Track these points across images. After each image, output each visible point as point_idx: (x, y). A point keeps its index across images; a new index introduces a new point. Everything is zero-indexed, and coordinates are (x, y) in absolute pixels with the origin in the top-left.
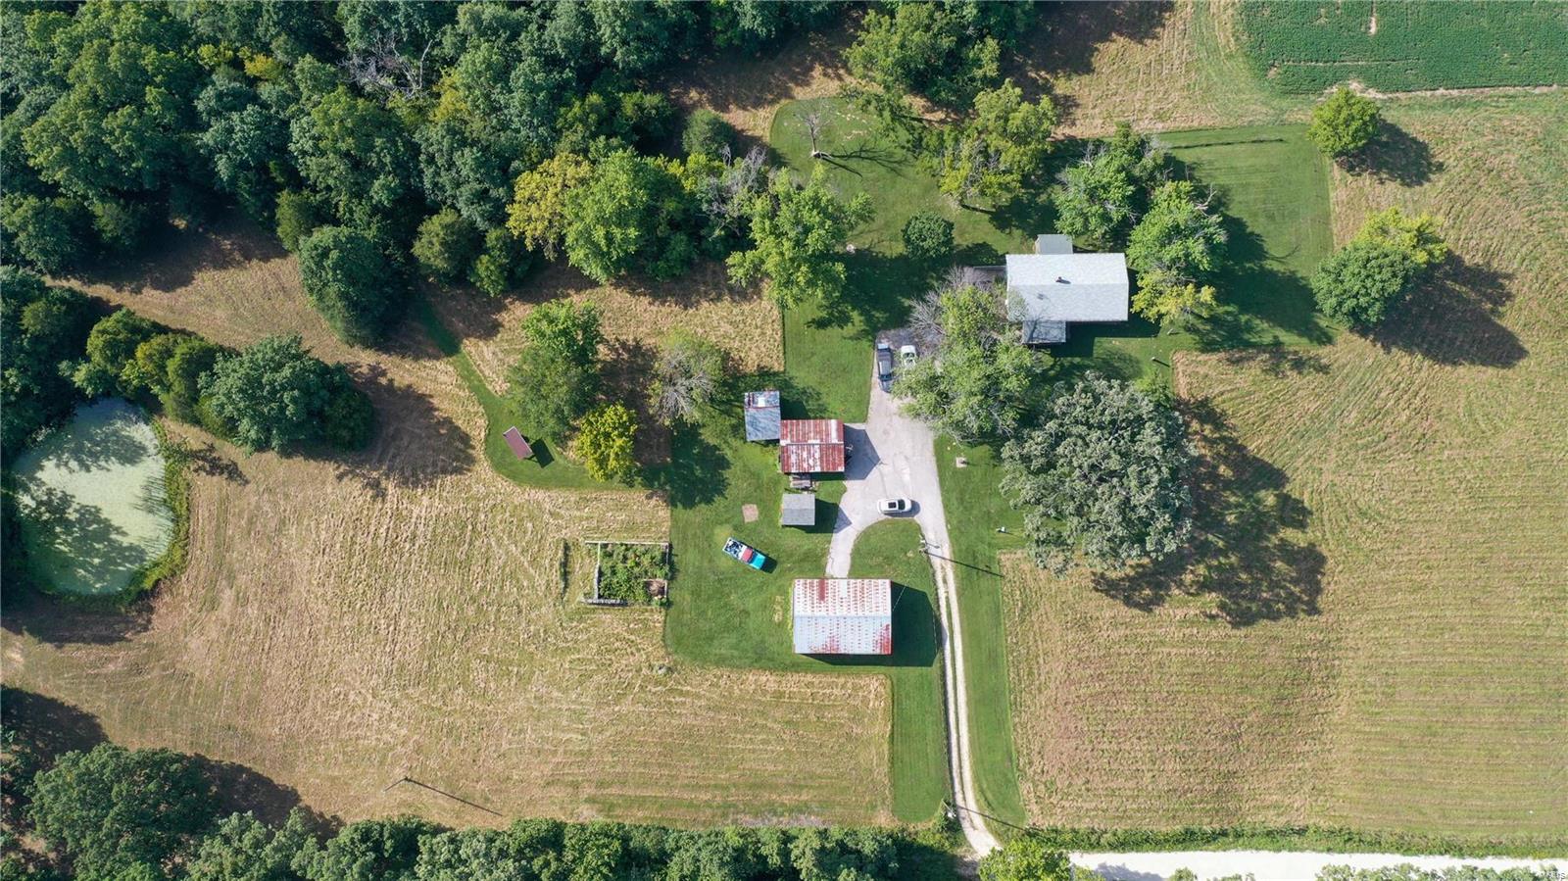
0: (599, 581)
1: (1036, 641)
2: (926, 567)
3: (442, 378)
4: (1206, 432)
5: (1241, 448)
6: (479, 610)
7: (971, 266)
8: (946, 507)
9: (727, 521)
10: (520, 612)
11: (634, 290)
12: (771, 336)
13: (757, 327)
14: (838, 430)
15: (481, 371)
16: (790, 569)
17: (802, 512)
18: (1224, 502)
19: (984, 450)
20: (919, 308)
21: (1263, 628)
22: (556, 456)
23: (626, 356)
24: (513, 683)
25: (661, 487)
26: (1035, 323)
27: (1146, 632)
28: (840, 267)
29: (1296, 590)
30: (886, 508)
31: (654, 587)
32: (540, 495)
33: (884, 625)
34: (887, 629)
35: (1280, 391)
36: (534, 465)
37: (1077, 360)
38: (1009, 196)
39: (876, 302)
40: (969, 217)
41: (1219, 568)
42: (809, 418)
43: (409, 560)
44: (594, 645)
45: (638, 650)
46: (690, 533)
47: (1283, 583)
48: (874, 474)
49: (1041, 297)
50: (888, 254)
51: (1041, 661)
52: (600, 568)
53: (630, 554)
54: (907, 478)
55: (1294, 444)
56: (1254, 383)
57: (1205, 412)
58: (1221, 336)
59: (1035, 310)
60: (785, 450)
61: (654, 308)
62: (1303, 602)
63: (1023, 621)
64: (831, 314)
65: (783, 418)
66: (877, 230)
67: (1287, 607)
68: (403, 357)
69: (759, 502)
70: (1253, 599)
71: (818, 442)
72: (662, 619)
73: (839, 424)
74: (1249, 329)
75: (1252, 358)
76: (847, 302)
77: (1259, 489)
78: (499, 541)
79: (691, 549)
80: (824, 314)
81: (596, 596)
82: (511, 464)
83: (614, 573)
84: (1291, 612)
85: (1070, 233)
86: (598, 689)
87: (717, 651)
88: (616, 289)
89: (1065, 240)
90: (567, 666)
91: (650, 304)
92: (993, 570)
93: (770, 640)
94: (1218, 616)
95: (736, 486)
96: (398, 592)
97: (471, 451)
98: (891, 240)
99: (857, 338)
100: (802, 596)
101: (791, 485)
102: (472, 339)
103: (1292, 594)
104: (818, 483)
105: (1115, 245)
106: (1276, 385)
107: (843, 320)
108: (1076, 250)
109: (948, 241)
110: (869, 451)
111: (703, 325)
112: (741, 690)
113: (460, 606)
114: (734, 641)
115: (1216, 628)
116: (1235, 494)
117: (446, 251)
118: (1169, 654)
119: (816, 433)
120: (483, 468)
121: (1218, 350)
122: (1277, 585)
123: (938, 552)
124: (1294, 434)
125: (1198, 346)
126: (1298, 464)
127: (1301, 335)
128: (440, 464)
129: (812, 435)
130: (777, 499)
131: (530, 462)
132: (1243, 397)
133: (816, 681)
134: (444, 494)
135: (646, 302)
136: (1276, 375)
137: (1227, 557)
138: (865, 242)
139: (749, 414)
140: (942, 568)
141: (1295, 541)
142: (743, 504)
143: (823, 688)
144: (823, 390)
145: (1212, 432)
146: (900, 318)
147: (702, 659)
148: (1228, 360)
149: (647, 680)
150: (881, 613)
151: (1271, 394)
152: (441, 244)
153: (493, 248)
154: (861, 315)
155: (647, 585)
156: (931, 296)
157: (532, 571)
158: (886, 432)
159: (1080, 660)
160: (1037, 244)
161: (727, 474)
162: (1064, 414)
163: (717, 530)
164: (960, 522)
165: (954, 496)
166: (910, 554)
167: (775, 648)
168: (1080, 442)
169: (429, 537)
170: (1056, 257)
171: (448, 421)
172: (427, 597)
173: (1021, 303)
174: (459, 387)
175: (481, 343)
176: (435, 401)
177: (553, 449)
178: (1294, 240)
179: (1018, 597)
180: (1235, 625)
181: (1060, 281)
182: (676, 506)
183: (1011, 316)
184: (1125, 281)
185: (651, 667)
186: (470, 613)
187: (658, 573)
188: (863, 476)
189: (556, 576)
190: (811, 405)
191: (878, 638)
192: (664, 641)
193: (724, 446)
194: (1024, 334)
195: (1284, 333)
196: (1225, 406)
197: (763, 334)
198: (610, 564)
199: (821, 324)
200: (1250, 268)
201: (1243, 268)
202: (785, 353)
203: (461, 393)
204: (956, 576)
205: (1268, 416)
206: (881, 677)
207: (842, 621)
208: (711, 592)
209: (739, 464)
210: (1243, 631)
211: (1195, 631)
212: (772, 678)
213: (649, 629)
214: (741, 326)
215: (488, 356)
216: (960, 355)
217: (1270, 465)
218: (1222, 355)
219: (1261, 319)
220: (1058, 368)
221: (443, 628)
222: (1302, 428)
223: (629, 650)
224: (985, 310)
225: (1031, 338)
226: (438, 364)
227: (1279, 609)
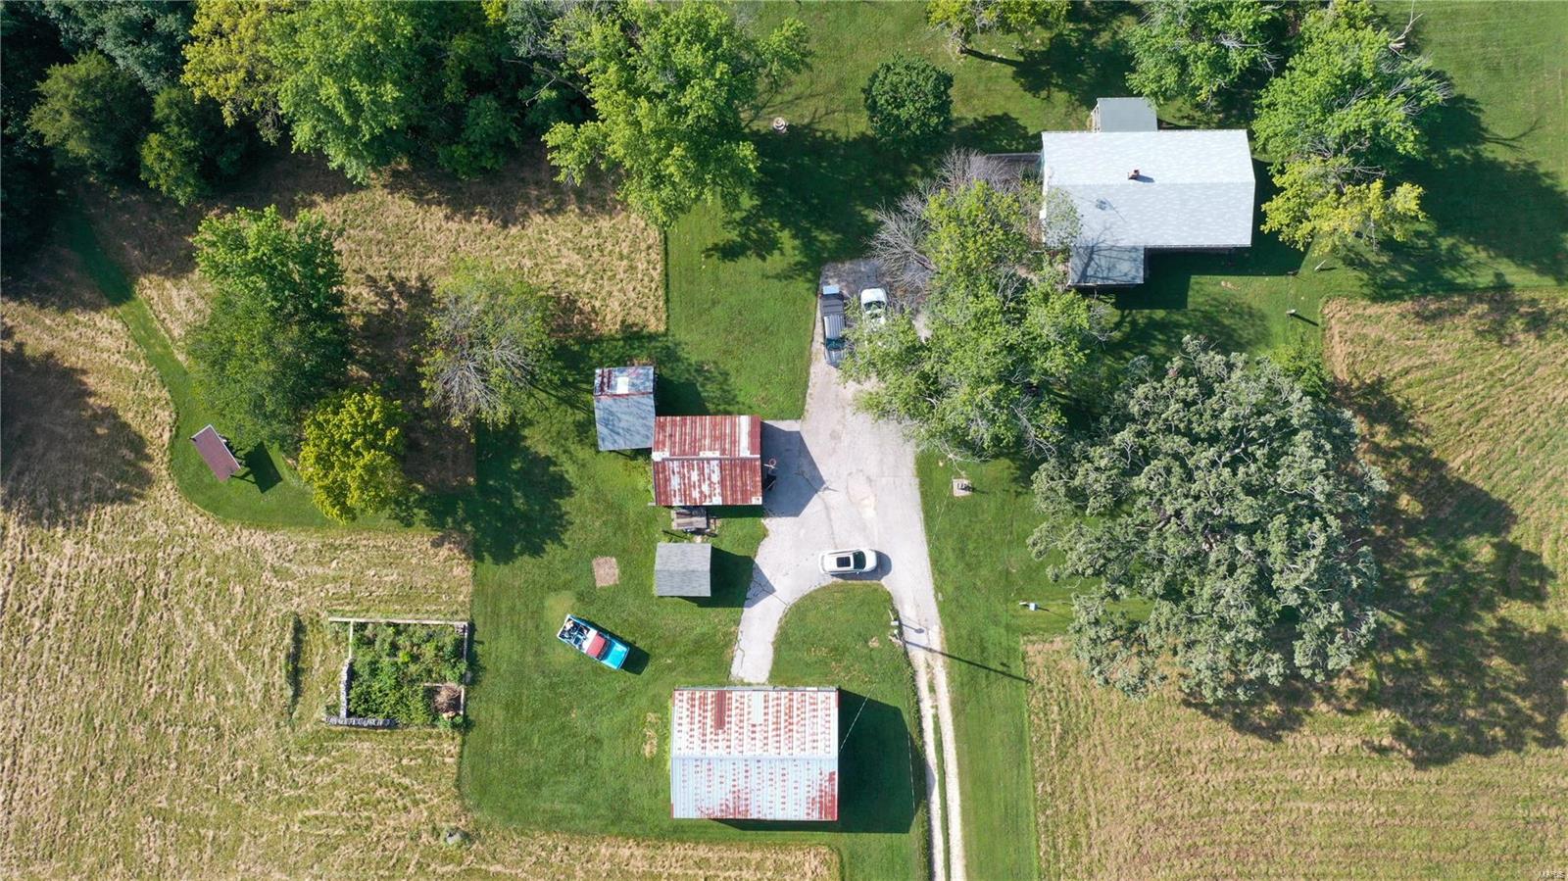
0: (349, 688)
1: (1085, 790)
2: (902, 666)
3: (105, 341)
4: (1379, 439)
5: (1438, 465)
6: (153, 733)
7: (984, 151)
8: (936, 562)
9: (566, 586)
10: (220, 737)
11: (421, 195)
12: (646, 272)
13: (621, 257)
14: (751, 435)
15: (168, 331)
16: (671, 668)
17: (688, 575)
18: (1406, 555)
19: (1003, 467)
20: (892, 225)
21: (1467, 768)
22: (284, 472)
23: (403, 305)
24: (206, 857)
25: (458, 526)
26: (1091, 251)
27: (1271, 775)
28: (746, 150)
29: (1524, 704)
30: (833, 566)
31: (442, 698)
32: (257, 539)
33: (826, 773)
34: (831, 779)
35: (1506, 367)
36: (249, 487)
37: (1159, 314)
38: (1047, 35)
39: (821, 216)
40: (979, 69)
41: (1397, 668)
42: (704, 412)
43: (40, 646)
44: (341, 794)
45: (416, 803)
46: (504, 606)
47: (1503, 693)
48: (814, 507)
49: (1102, 205)
50: (842, 133)
51: (1093, 824)
52: (351, 665)
53: (402, 640)
54: (869, 513)
55: (1528, 458)
56: (1462, 354)
57: (1380, 405)
58: (1407, 273)
59: (1092, 228)
60: (660, 468)
61: (453, 226)
62: (1536, 726)
63: (1063, 756)
64: (745, 236)
65: (659, 413)
66: (824, 94)
67: (1509, 733)
68: (42, 307)
69: (623, 555)
70: (1452, 720)
71: (717, 454)
72: (454, 750)
73: (753, 424)
74: (1454, 261)
75: (1458, 312)
76: (772, 215)
77: (1466, 534)
78: (187, 614)
79: (505, 632)
80: (733, 235)
81: (343, 713)
82: (210, 487)
83: (374, 672)
84: (1516, 743)
85: (1154, 94)
86: (348, 868)
87: (548, 806)
88: (391, 193)
89: (1144, 108)
90: (296, 828)
91: (447, 218)
92: (1014, 672)
93: (636, 789)
94: (1392, 749)
95: (583, 527)
96: (20, 701)
97: (146, 465)
98: (846, 110)
99: (785, 276)
100: (685, 721)
101: (674, 526)
102: (154, 277)
103: (1518, 711)
104: (719, 522)
105: (1227, 118)
106: (1500, 357)
107: (765, 246)
108: (1162, 125)
109: (943, 107)
110: (806, 469)
111: (532, 254)
112: (587, 872)
113: (122, 725)
114: (576, 788)
115: (1389, 769)
116: (1425, 544)
117: (86, 126)
118: (1309, 812)
119: (714, 438)
120: (166, 494)
121: (1399, 298)
122: (1494, 696)
123: (922, 639)
124: (1529, 441)
125: (1366, 290)
126: (1532, 493)
127: (1542, 271)
128: (95, 485)
129: (707, 442)
130: (650, 552)
131: (243, 483)
132: (1443, 377)
133: (713, 856)
134: (100, 536)
135: (441, 215)
136: (1500, 341)
137: (1409, 649)
138: (803, 115)
139: (601, 405)
140: (928, 666)
141: (1525, 624)
142: (594, 555)
143: (726, 868)
144: (731, 365)
145: (1388, 437)
146: (857, 243)
147: (521, 819)
148: (1417, 314)
149: (430, 854)
150: (820, 752)
151: (1491, 374)
152: (73, 114)
153: (167, 120)
154: (794, 237)
155: (431, 693)
156: (911, 203)
157: (241, 668)
158: (835, 436)
159: (1159, 822)
160: (1095, 116)
161: (566, 505)
162: (1146, 414)
163: (551, 601)
164: (957, 588)
165: (949, 546)
166: (874, 643)
167: (646, 802)
168: (1177, 469)
169: (72, 609)
170: (1130, 136)
171: (110, 414)
172: (68, 709)
173: (1070, 215)
174: (131, 356)
175: (168, 284)
176: (91, 381)
177: (280, 461)
178: (1533, 108)
179: (1054, 716)
180: (1421, 764)
181: (1136, 177)
182: (481, 559)
183: (1051, 238)
184: (1249, 178)
185: (436, 832)
186: (138, 738)
187: (448, 674)
188: (795, 510)
189: (280, 677)
190: (710, 391)
191: (815, 794)
192: (458, 787)
193: (563, 458)
194: (1072, 270)
195: (1513, 268)
196: (1412, 393)
197: (632, 268)
198: (368, 659)
199: (729, 252)
200: (1458, 158)
201: (1446, 159)
202: (667, 301)
203: (134, 368)
204: (951, 679)
205: (1486, 409)
206: (824, 850)
207: (753, 765)
208: (538, 705)
209: (588, 489)
210: (1434, 774)
211: (1354, 775)
212: (638, 852)
213: (435, 767)
214: (596, 255)
215: (179, 304)
216: (961, 308)
217: (1487, 494)
218: (1408, 305)
219: (1476, 244)
220: (1126, 328)
221: (93, 763)
222: (1543, 432)
223: (400, 803)
224: (1006, 227)
225: (1084, 276)
226: (97, 318)
227: (1494, 738)
